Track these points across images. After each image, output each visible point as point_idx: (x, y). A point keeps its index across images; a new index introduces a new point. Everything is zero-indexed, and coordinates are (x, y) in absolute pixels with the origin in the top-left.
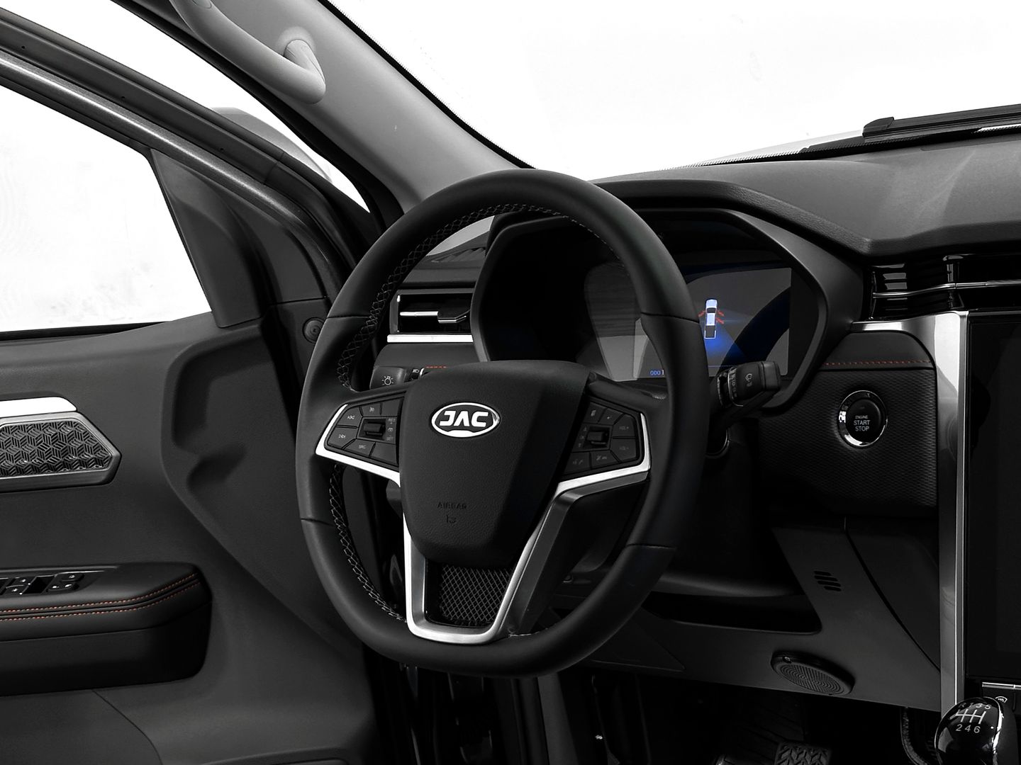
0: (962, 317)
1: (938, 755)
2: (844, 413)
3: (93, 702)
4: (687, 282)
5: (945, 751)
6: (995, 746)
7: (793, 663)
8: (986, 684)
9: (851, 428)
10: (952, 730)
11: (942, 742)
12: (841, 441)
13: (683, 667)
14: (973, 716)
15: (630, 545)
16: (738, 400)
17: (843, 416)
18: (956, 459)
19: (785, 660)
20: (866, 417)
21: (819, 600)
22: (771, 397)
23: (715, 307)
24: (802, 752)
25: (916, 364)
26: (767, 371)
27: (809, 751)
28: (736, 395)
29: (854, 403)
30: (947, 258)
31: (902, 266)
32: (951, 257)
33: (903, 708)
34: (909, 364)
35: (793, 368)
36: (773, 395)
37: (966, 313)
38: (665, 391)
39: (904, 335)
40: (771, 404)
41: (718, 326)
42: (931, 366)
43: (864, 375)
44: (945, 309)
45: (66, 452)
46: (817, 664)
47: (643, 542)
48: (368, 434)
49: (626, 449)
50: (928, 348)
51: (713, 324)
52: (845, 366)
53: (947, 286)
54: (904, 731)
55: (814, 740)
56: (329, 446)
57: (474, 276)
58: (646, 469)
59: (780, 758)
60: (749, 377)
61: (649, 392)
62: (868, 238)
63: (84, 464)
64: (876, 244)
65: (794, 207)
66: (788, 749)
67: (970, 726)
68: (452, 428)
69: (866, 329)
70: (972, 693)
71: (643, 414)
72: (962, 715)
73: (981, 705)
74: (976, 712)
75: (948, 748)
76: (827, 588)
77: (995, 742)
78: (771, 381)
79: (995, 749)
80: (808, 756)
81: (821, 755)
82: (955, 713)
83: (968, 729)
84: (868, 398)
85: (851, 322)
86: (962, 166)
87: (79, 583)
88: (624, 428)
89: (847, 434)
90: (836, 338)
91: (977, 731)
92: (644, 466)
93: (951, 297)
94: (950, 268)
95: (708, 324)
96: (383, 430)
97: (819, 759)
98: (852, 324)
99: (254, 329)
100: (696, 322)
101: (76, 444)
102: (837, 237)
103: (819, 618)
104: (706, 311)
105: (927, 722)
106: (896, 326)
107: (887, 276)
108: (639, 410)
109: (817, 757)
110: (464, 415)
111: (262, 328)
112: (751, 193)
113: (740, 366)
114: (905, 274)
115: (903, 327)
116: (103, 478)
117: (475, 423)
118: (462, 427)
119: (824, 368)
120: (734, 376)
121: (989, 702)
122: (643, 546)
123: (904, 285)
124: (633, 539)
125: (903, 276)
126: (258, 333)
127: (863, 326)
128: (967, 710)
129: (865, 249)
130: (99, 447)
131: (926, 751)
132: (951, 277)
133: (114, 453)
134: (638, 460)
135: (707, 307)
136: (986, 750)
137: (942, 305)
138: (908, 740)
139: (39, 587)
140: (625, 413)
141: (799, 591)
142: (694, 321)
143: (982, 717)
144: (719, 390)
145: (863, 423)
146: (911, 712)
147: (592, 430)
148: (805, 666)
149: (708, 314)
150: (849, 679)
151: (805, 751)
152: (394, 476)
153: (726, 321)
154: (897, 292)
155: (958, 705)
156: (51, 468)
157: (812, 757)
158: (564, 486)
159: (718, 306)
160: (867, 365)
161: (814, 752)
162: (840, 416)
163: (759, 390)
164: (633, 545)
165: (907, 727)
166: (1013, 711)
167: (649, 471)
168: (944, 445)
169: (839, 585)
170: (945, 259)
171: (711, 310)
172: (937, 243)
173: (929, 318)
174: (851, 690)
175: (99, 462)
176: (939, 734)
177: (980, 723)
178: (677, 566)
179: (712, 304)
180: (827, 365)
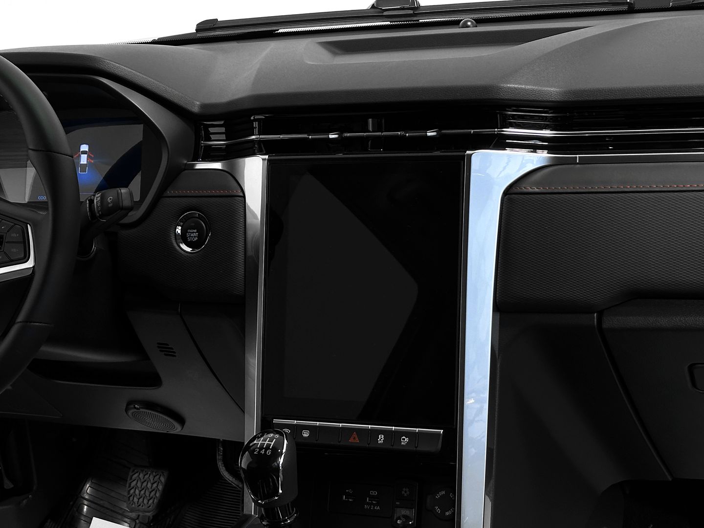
0: (263, 159)
1: (241, 472)
2: (180, 228)
4: (67, 132)
5: (246, 468)
6: (281, 463)
7: (141, 410)
8: (275, 421)
9: (184, 238)
10: (252, 453)
11: (244, 462)
12: (178, 248)
13: (62, 415)
14: (267, 442)
15: (18, 322)
16: (101, 216)
17: (179, 230)
18: (258, 262)
19: (135, 408)
20: (195, 231)
21: (161, 364)
22: (126, 215)
23: (87, 150)
24: (147, 474)
25: (231, 193)
26: (124, 196)
27: (152, 472)
28: (100, 213)
29: (186, 221)
30: (254, 117)
31: (222, 122)
32: (257, 117)
33: (219, 440)
34: (226, 193)
35: (144, 194)
36: (128, 213)
37: (267, 157)
38: (47, 209)
39: (222, 172)
40: (126, 220)
41: (89, 164)
42: (242, 194)
43: (194, 200)
44: (252, 154)
46: (159, 410)
47: (28, 320)
49: (15, 251)
50: (240, 182)
51: (86, 163)
52: (181, 193)
53: (253, 137)
54: (219, 457)
55: (156, 464)
58: (32, 266)
59: (131, 479)
60: (110, 199)
61: (35, 210)
62: (198, 101)
64: (204, 106)
65: (144, 76)
66: (137, 472)
67: (264, 450)
69: (197, 168)
70: (266, 426)
71: (30, 226)
72: (259, 442)
73: (272, 435)
74: (268, 440)
75: (248, 466)
76: (165, 355)
77: (281, 460)
78: (127, 203)
79: (281, 466)
80: (151, 476)
81: (160, 475)
82: (254, 441)
83: (263, 452)
84: (197, 217)
85: (185, 162)
86: (264, 54)
88: (15, 235)
89: (182, 243)
90: (174, 174)
91: (269, 453)
92: (30, 264)
93: (256, 146)
94: (256, 124)
95: (82, 163)
97: (159, 478)
98: (186, 163)
100: (70, 156)
102: (176, 100)
103: (160, 377)
104: (80, 153)
105: (235, 448)
106: (217, 165)
107: (212, 130)
108: (27, 222)
109: (158, 477)
112: (113, 65)
113: (103, 191)
114: (224, 129)
115: (223, 166)
119: (165, 195)
120: (99, 199)
121: (278, 432)
122: (28, 323)
123: (224, 137)
124: (21, 318)
125: (223, 130)
127: (194, 165)
128: (262, 438)
129: (196, 109)
131: (233, 469)
132: (256, 131)
134: (25, 259)
135: (81, 150)
136: (274, 467)
137: (250, 151)
138: (222, 462)
140: (15, 224)
141: (145, 356)
142: (69, 156)
143: (272, 443)
144: (88, 209)
145: (194, 235)
146: (225, 443)
148: (150, 411)
149: (82, 155)
150: (181, 420)
151: (149, 473)
153: (95, 160)
154: (219, 142)
155: (256, 435)
157: (155, 477)
159: (89, 150)
160: (197, 193)
161: (155, 473)
162: (177, 230)
163: (118, 209)
164: (21, 322)
165: (221, 454)
166: (294, 439)
167: (34, 267)
168: (250, 253)
169: (174, 352)
170: (252, 118)
171: (84, 152)
172: (247, 106)
173: (241, 160)
174: (182, 429)
176: (242, 456)
177: (271, 448)
178: (54, 339)
179: (84, 148)
180: (168, 193)
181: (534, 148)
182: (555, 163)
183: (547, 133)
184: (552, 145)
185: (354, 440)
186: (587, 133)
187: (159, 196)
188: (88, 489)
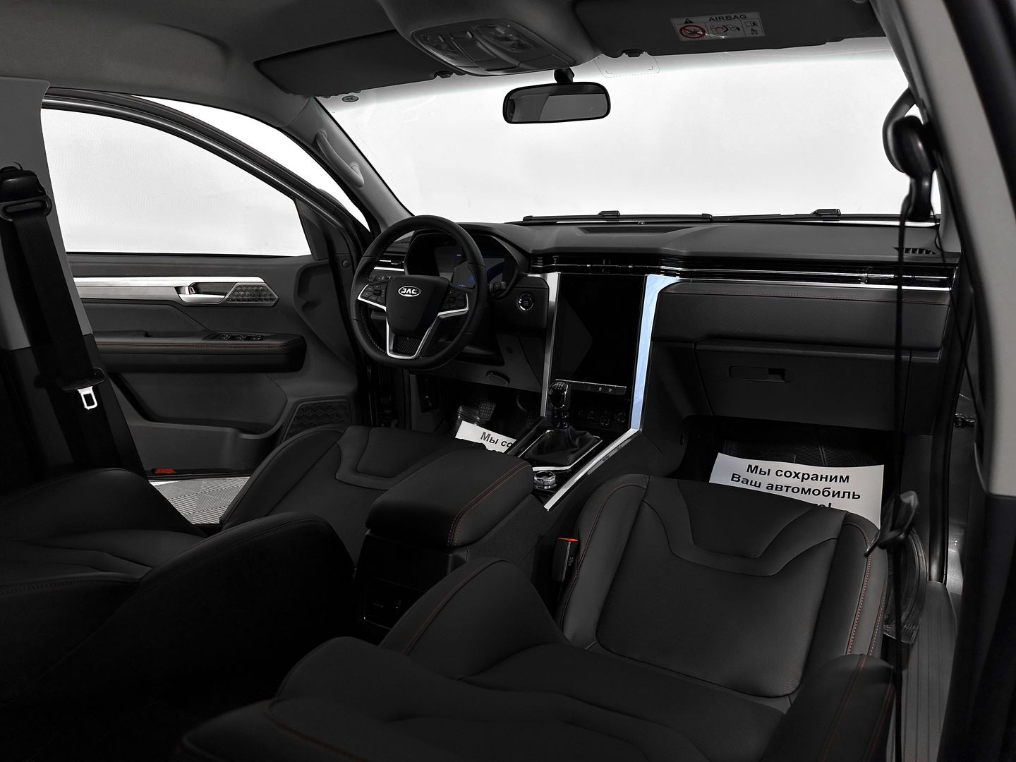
0: (558, 274)
2: (521, 300)
3: (264, 377)
7: (492, 376)
8: (557, 380)
9: (522, 305)
10: (553, 389)
12: (519, 308)
14: (560, 385)
18: (554, 317)
19: (490, 374)
21: (506, 356)
22: (502, 293)
25: (543, 287)
28: (492, 291)
29: (524, 297)
31: (541, 258)
32: (555, 256)
34: (541, 287)
37: (560, 273)
39: (540, 278)
40: (501, 295)
42: (547, 288)
43: (528, 289)
45: (260, 295)
46: (500, 376)
47: (465, 332)
48: (376, 294)
49: (461, 304)
50: (547, 283)
52: (522, 286)
53: (554, 264)
56: (362, 297)
57: (406, 251)
59: (480, 406)
60: (496, 286)
63: (266, 300)
64: (533, 251)
65: (508, 237)
66: (483, 403)
67: (559, 388)
68: (405, 294)
71: (468, 295)
72: (556, 385)
76: (508, 352)
77: (566, 393)
78: (503, 287)
79: (565, 395)
80: (489, 405)
81: (494, 404)
84: (528, 296)
85: (524, 273)
87: (262, 338)
88: (462, 297)
90: (520, 278)
91: (561, 389)
92: (467, 309)
93: (555, 268)
94: (555, 259)
96: (381, 293)
99: (327, 261)
101: (264, 293)
103: (504, 362)
106: (538, 276)
107: (537, 261)
109: (492, 405)
110: (409, 290)
111: (330, 261)
115: (540, 276)
116: (272, 305)
117: (413, 293)
118: (408, 293)
120: (492, 285)
122: (463, 335)
123: (541, 264)
124: (461, 332)
125: (541, 261)
126: (328, 262)
127: (528, 275)
129: (530, 252)
130: (271, 295)
132: (555, 262)
133: (277, 297)
134: (465, 307)
136: (563, 395)
137: (552, 270)
139: (248, 338)
140: (461, 293)
141: (500, 353)
145: (526, 303)
147: (450, 297)
148: (496, 376)
151: (489, 403)
152: (384, 308)
154: (539, 266)
156: (254, 300)
158: (440, 314)
160: (529, 286)
161: (491, 403)
162: (519, 301)
163: (500, 290)
167: (468, 311)
168: (550, 313)
169: (512, 351)
170: (553, 257)
173: (548, 274)
174: (508, 385)
175: (271, 299)
177: (562, 387)
178: (469, 343)
180: (517, 285)
181: (674, 275)
182: (682, 281)
183: (680, 269)
184: (682, 274)
185: (589, 389)
186: (695, 270)
187: (513, 286)
188: (461, 409)
